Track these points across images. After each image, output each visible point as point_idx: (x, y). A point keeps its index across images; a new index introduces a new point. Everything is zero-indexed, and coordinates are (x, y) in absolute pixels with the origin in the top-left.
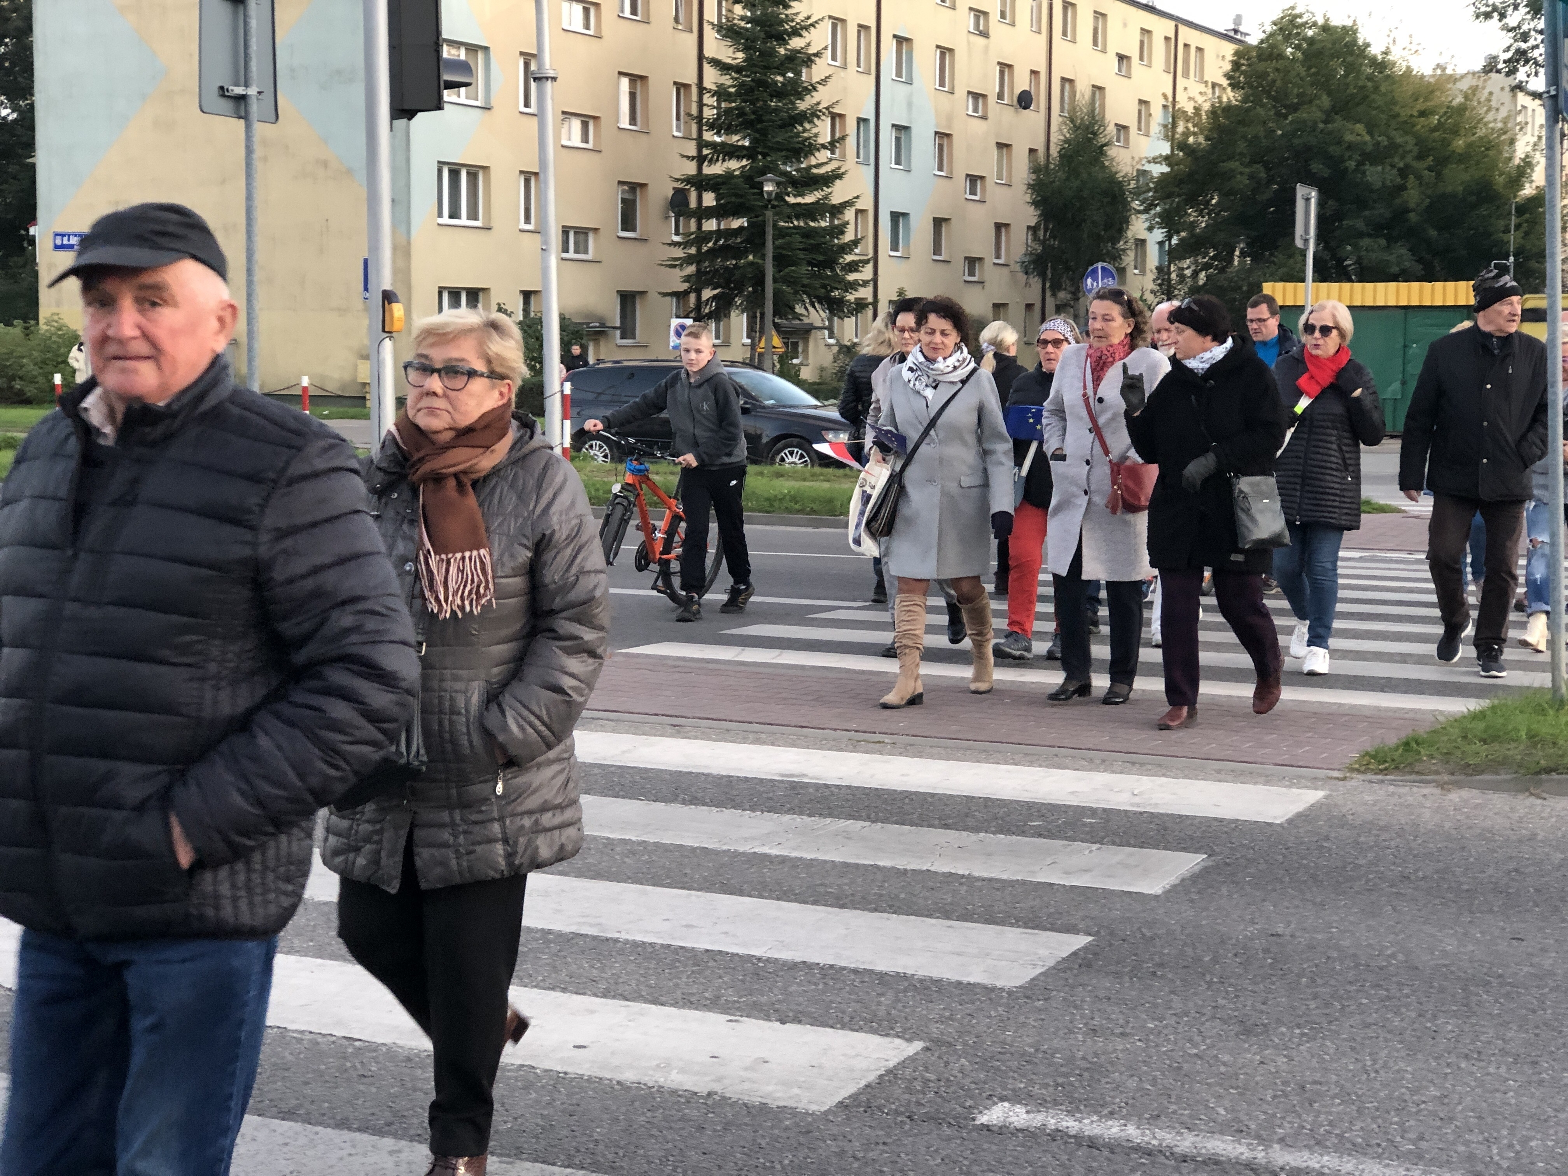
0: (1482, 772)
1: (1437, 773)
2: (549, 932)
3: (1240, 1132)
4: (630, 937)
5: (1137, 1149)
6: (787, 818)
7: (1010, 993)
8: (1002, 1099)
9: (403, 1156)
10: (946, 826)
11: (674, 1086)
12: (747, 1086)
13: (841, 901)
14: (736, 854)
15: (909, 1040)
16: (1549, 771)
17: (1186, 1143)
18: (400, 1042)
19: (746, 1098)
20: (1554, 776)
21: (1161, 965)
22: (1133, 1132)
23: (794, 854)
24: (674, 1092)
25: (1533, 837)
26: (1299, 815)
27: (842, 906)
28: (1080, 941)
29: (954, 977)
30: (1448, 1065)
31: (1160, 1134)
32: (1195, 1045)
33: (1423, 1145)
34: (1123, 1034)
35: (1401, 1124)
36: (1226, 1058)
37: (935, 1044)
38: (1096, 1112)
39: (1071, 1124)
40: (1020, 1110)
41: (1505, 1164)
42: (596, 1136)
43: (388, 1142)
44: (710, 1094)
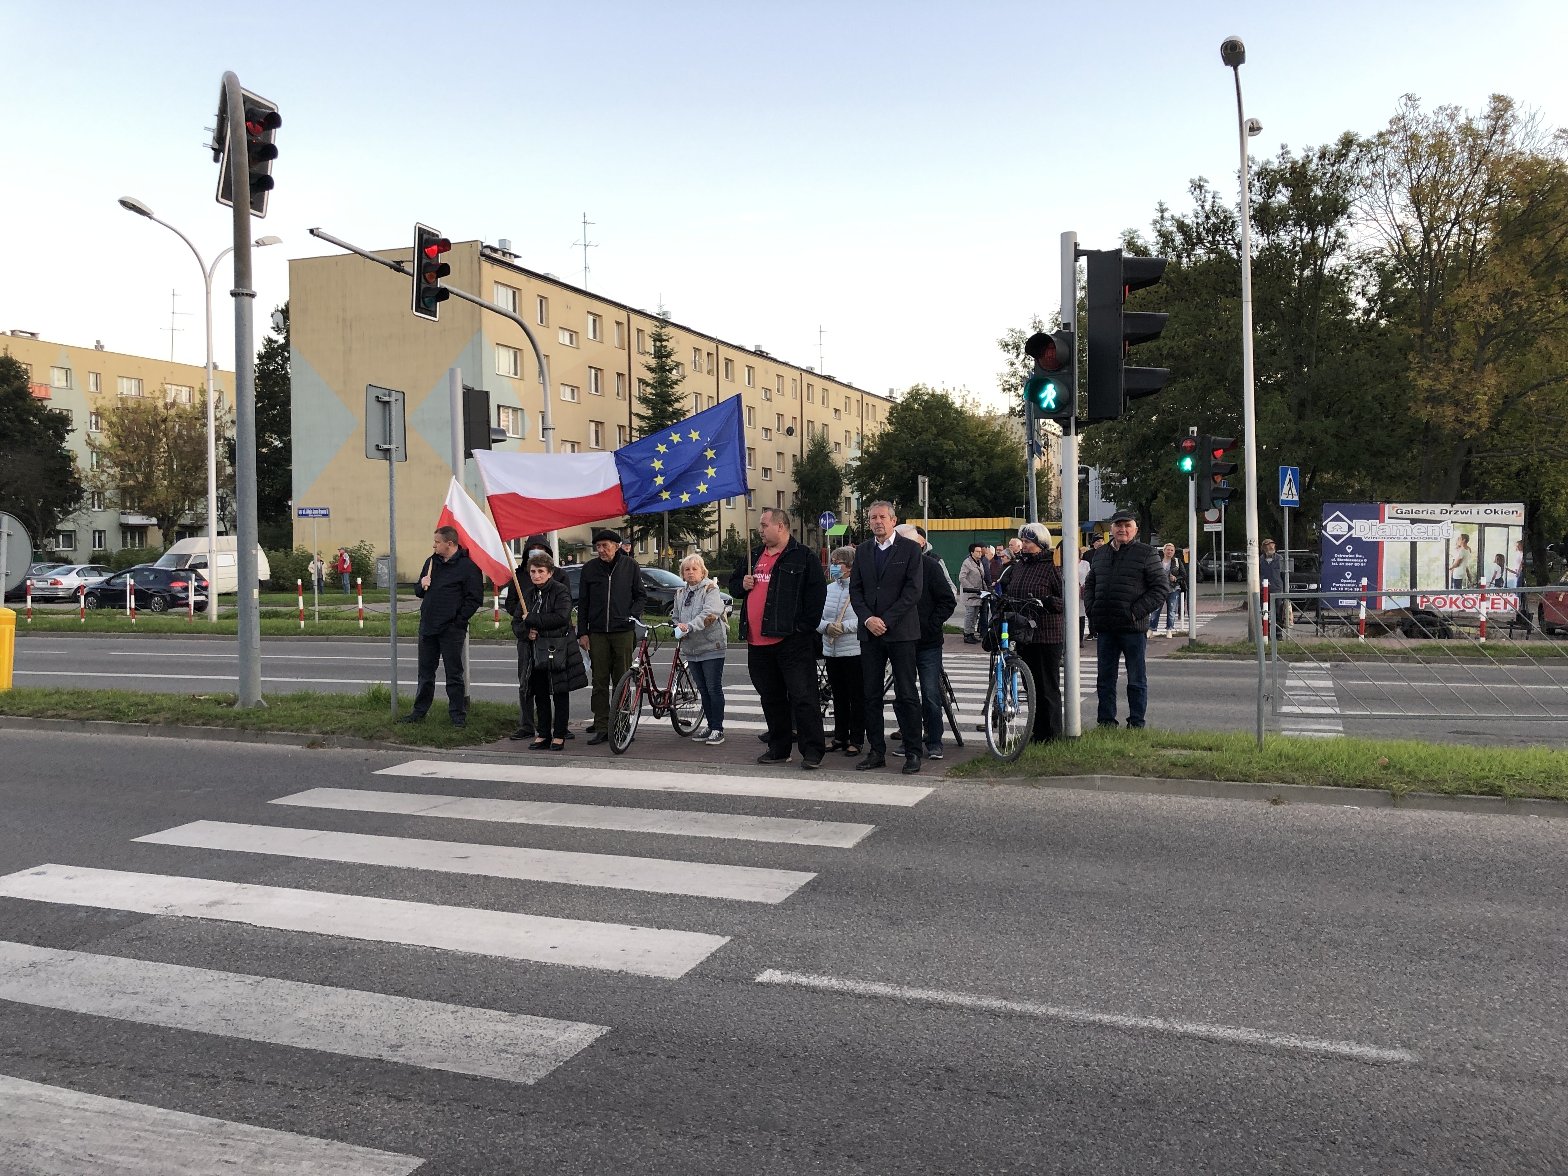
0: (1009, 776)
1: (988, 777)
2: (541, 882)
3: (887, 980)
4: (583, 884)
5: (837, 992)
6: (666, 811)
7: (775, 907)
8: (769, 967)
9: (458, 1014)
10: (746, 814)
11: (601, 968)
12: (639, 966)
13: (691, 858)
14: (639, 833)
15: (723, 936)
16: (1041, 774)
17: (860, 987)
18: (460, 949)
19: (638, 973)
20: (1044, 777)
21: (851, 888)
22: (834, 982)
23: (668, 833)
24: (601, 971)
25: (1034, 809)
26: (921, 801)
27: (692, 861)
28: (811, 876)
29: (747, 899)
30: (991, 937)
31: (848, 983)
32: (866, 932)
33: (979, 983)
34: (832, 928)
35: (968, 971)
36: (882, 939)
37: (737, 937)
38: (816, 973)
39: (803, 980)
40: (778, 973)
41: (1018, 991)
42: (560, 998)
43: (451, 1007)
44: (620, 972)
